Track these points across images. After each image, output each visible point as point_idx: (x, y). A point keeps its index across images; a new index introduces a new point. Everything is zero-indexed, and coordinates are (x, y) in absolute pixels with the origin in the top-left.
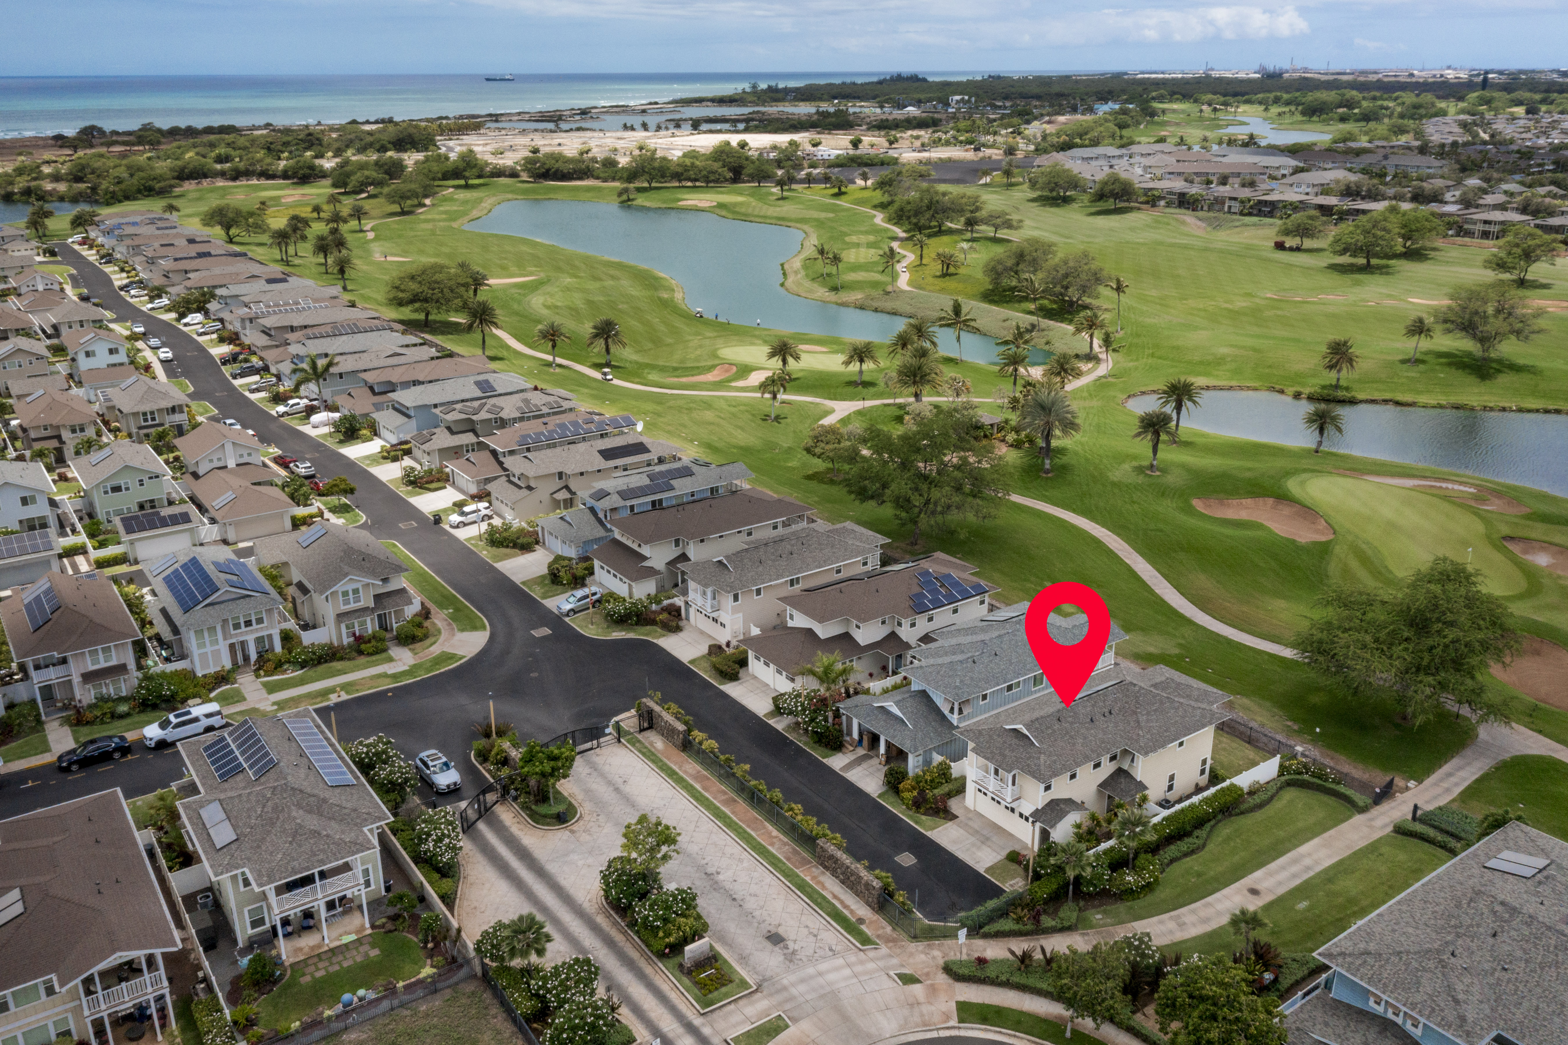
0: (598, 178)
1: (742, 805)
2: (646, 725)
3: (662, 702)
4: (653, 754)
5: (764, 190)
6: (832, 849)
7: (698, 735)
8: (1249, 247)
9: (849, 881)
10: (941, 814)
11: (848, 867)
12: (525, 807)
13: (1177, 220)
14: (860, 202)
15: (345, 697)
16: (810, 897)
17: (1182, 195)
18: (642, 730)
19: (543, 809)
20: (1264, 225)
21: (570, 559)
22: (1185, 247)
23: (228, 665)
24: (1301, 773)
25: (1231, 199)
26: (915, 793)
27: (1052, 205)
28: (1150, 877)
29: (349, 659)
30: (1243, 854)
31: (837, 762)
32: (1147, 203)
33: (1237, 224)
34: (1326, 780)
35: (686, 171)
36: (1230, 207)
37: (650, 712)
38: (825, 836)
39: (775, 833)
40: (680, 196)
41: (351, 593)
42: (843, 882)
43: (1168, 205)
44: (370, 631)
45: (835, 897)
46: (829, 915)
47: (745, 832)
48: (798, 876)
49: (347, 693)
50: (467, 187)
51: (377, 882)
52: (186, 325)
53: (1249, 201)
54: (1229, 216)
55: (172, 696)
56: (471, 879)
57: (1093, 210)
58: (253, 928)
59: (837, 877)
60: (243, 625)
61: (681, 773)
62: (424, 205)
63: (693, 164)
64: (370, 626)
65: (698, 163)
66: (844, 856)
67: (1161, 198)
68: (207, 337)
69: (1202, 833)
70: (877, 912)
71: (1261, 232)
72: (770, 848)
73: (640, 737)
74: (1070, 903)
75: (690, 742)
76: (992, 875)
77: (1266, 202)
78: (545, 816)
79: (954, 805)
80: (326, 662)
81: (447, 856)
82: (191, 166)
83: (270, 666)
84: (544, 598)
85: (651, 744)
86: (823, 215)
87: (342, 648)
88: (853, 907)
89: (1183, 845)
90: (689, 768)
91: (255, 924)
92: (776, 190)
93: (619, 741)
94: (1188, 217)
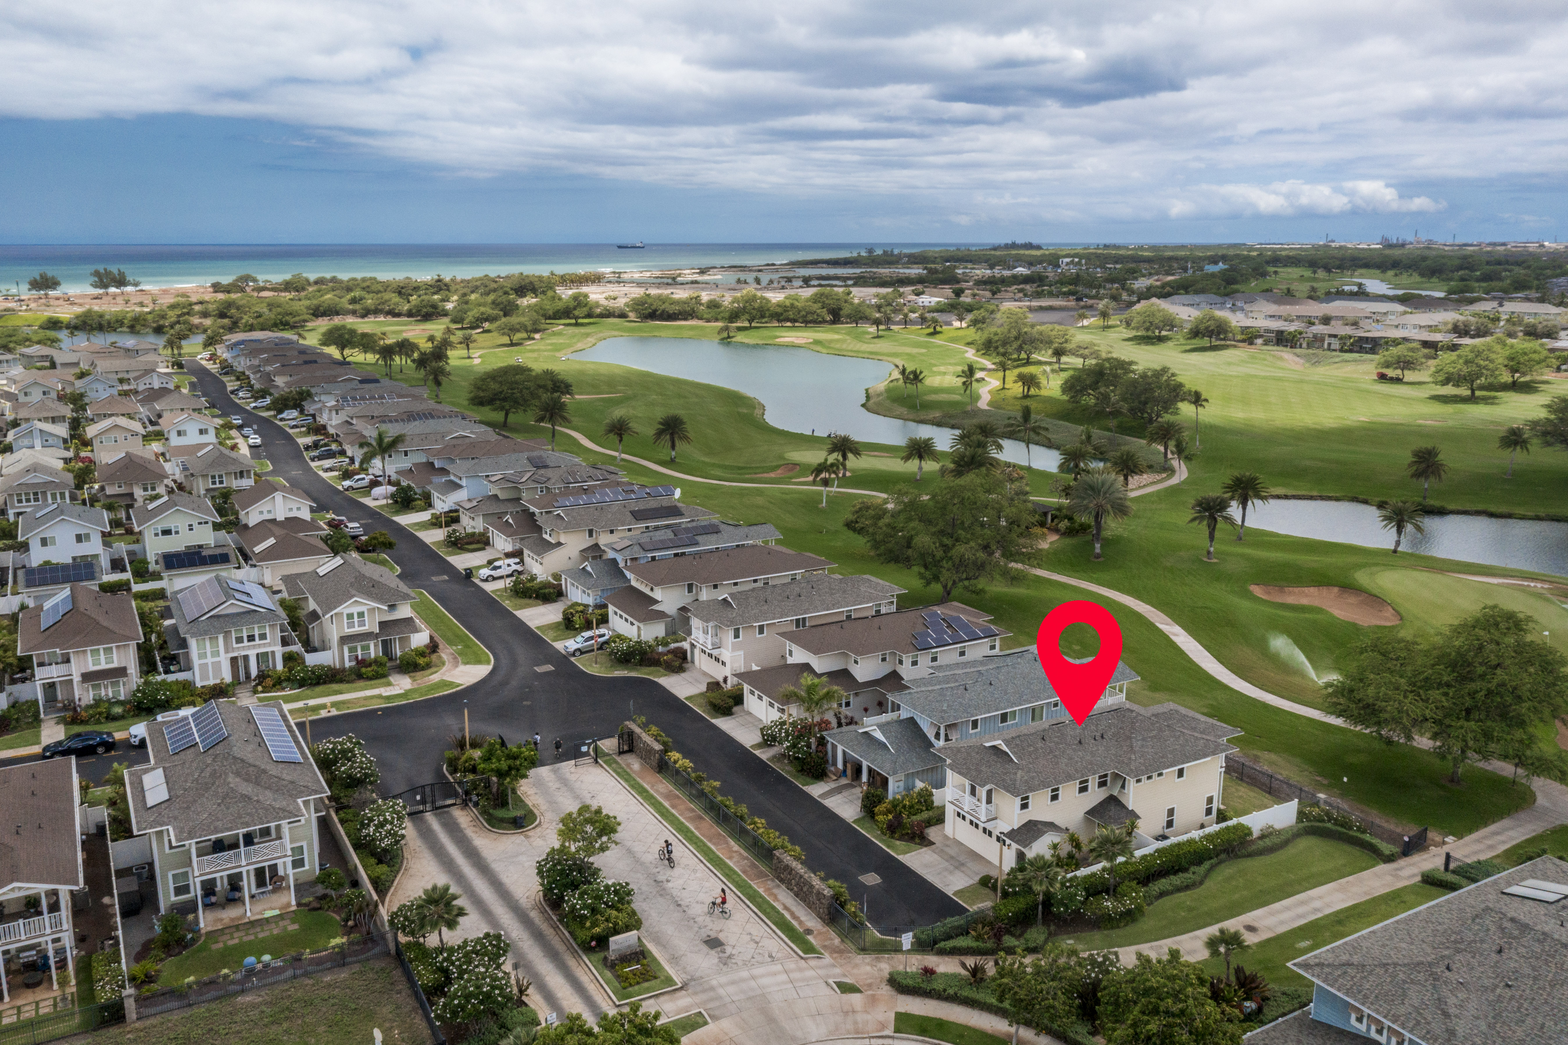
0: (701, 319)
1: (708, 821)
2: (626, 748)
3: (644, 726)
4: (628, 774)
5: (860, 330)
6: (787, 859)
7: (675, 755)
8: (1345, 380)
9: (803, 892)
10: (917, 840)
11: (801, 877)
12: (484, 812)
13: (1274, 356)
14: (953, 340)
15: (334, 712)
16: (759, 907)
17: (1280, 333)
18: (621, 753)
19: (500, 813)
20: (1364, 361)
21: (586, 606)
22: (1280, 379)
23: (228, 678)
24: (1323, 821)
25: (1330, 336)
26: (890, 817)
27: (1147, 344)
28: (1131, 904)
29: (348, 682)
30: (1245, 893)
31: (816, 790)
32: (1243, 341)
33: (1337, 360)
34: (1351, 828)
35: (785, 311)
36: (1329, 344)
37: (631, 734)
38: (783, 847)
39: (736, 847)
40: (778, 334)
41: (356, 616)
42: (797, 895)
43: (1266, 343)
44: (373, 655)
45: (786, 908)
46: (775, 924)
47: (705, 845)
48: (751, 887)
49: (338, 709)
50: (577, 324)
51: (312, 863)
52: (281, 420)
53: (1350, 337)
54: (1328, 353)
55: (167, 701)
56: (411, 872)
57: (1188, 347)
58: (176, 895)
59: (791, 890)
60: (245, 639)
61: (652, 792)
62: (533, 339)
63: (792, 305)
64: (374, 651)
65: (796, 303)
66: (800, 866)
67: (1257, 337)
68: (298, 430)
69: (1202, 869)
70: (827, 924)
71: (1362, 368)
72: (728, 861)
73: (618, 759)
74: (1040, 927)
75: (666, 763)
76: (960, 898)
77: (1367, 338)
78: (502, 820)
79: (932, 833)
80: (325, 683)
81: (387, 842)
82: (326, 305)
83: (269, 682)
84: (554, 641)
85: (628, 765)
86: (915, 351)
87: (343, 670)
88: (803, 918)
89: (1176, 880)
90: (660, 787)
91: (179, 891)
92: (873, 329)
93: (597, 762)
94: (1286, 355)
